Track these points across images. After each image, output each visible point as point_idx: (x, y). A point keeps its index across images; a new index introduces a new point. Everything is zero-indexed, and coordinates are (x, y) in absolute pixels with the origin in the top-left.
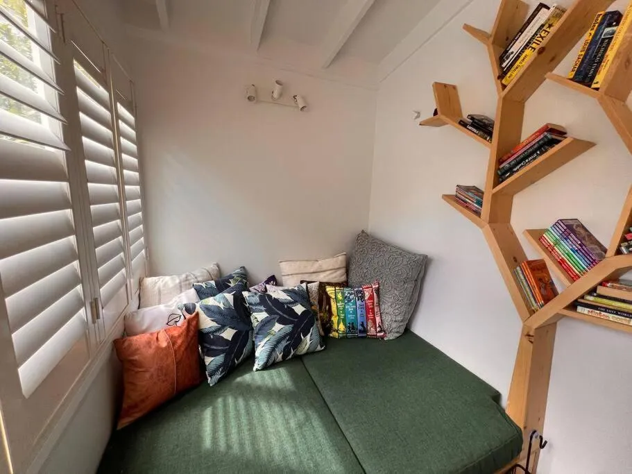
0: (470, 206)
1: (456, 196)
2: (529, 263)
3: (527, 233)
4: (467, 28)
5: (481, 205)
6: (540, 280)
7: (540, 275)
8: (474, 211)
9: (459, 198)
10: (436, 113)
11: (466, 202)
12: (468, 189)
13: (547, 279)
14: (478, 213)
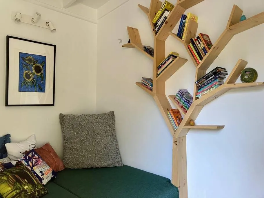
0: (148, 87)
1: (142, 83)
2: (172, 110)
3: (170, 97)
4: (139, 5)
5: (152, 86)
6: (177, 117)
7: (177, 115)
8: (150, 89)
9: (143, 84)
10: (129, 42)
11: (146, 85)
12: (147, 79)
13: (180, 117)
14: (151, 90)
